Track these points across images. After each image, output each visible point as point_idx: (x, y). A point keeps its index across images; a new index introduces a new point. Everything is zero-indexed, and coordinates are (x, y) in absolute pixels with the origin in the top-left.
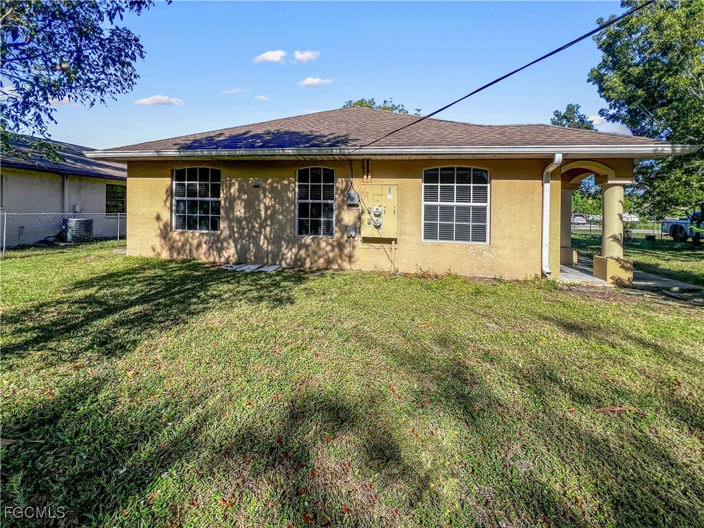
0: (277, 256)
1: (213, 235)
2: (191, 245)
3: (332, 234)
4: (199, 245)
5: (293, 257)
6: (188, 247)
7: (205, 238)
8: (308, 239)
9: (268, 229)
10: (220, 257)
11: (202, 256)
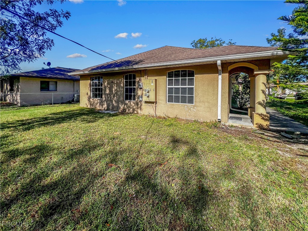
0: (118, 107)
1: (101, 99)
2: (95, 103)
3: (135, 100)
4: (97, 103)
5: (123, 108)
6: (94, 104)
7: (99, 101)
8: (127, 102)
9: (115, 98)
10: (102, 108)
11: (98, 107)
